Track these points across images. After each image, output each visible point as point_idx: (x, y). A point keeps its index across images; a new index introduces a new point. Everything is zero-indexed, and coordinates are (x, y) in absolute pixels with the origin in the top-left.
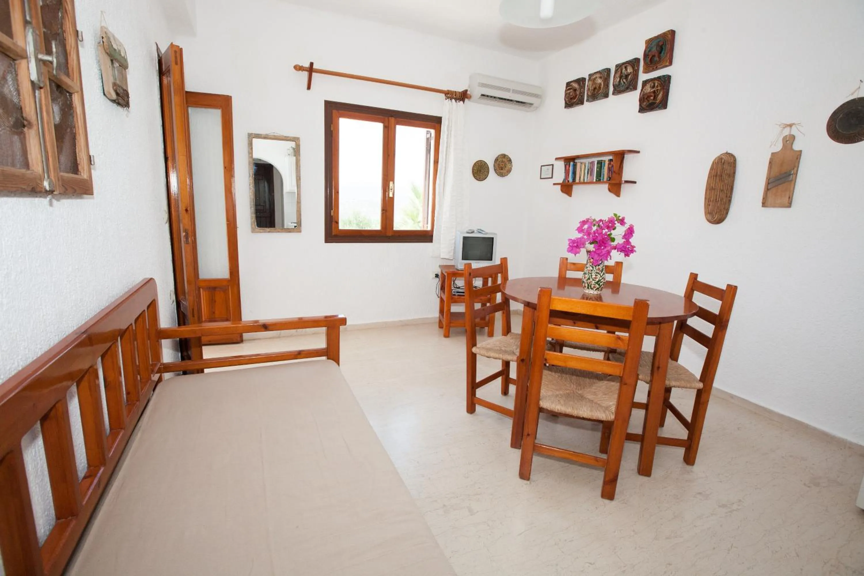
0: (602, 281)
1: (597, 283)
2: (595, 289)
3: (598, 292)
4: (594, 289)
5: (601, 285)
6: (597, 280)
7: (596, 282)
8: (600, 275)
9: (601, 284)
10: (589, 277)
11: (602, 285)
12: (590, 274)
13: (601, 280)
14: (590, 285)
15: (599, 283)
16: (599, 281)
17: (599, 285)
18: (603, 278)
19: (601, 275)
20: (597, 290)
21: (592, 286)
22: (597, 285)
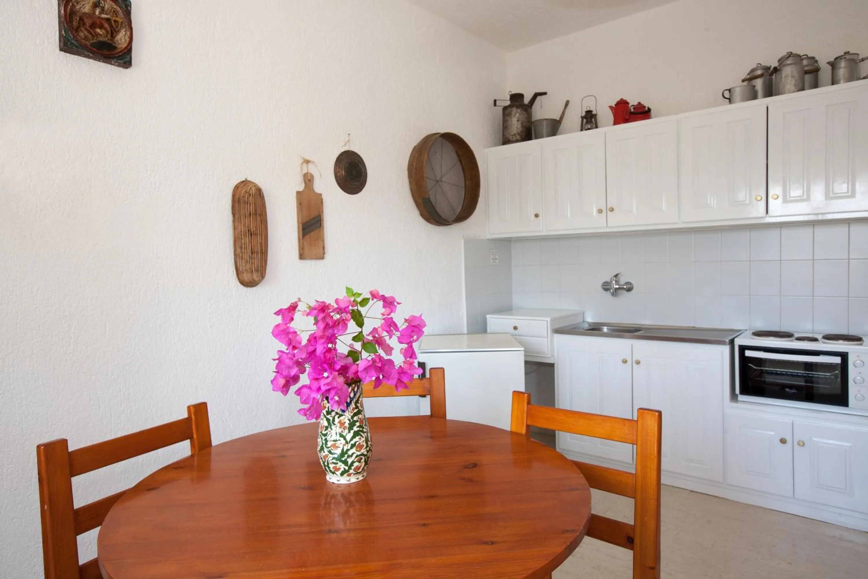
0: (350, 453)
1: (339, 459)
2: (340, 471)
3: (348, 478)
4: (338, 473)
5: (349, 463)
6: (338, 451)
7: (336, 456)
8: (345, 439)
9: (350, 461)
10: (323, 444)
11: (353, 462)
12: (324, 438)
13: (348, 450)
14: (326, 464)
15: (343, 459)
16: (343, 454)
17: (345, 462)
18: (353, 446)
19: (348, 438)
20: (345, 475)
21: (331, 466)
22: (340, 464)
